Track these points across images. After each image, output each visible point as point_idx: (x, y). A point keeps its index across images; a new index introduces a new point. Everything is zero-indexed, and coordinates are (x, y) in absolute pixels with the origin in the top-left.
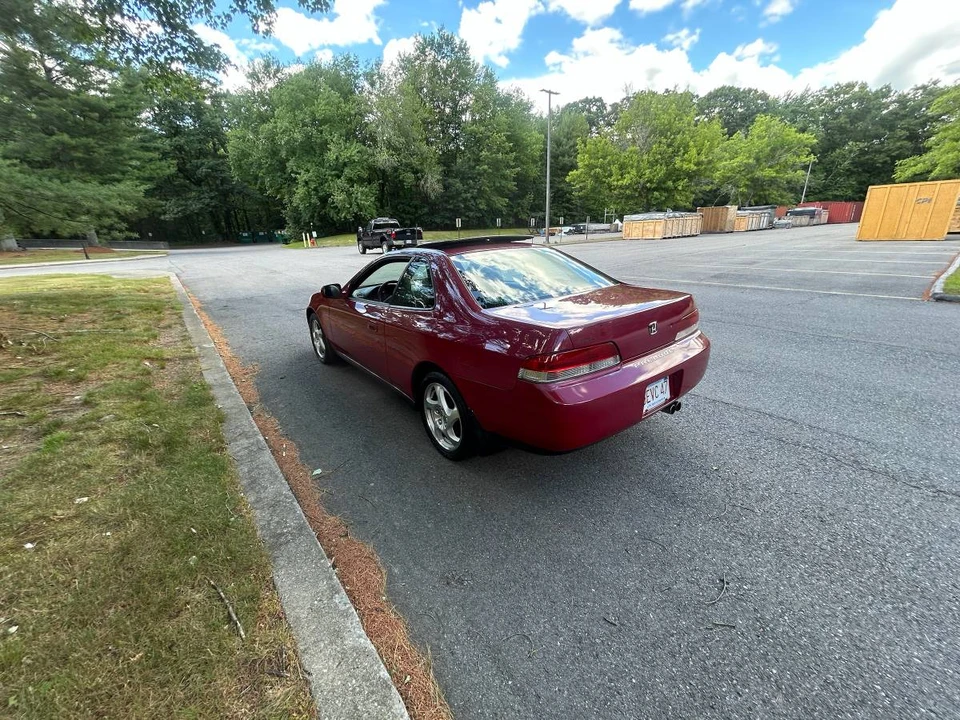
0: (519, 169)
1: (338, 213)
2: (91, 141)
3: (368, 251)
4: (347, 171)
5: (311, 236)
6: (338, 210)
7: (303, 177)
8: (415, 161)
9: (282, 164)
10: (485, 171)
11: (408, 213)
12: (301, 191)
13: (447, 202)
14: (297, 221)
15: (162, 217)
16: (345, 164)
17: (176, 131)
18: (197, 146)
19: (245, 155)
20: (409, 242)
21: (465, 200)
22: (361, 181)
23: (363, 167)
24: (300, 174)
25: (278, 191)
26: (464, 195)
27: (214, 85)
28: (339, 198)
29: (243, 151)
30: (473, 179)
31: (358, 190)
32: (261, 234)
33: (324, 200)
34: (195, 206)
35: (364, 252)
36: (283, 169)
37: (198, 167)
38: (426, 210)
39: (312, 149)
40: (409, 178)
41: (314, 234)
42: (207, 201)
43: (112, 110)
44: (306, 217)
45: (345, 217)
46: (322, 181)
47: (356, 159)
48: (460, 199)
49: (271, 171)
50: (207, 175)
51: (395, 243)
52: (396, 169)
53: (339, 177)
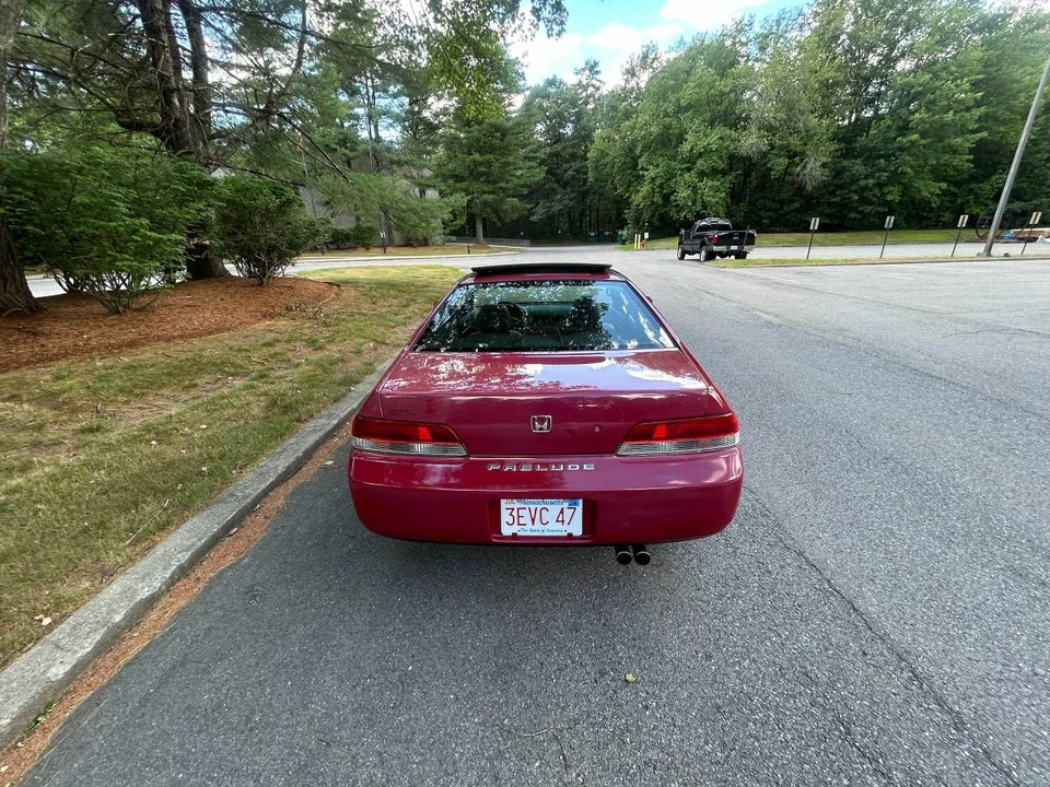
0: (985, 134)
1: (678, 212)
2: (490, 157)
3: (687, 257)
4: (700, 162)
5: (643, 238)
6: (680, 209)
7: (651, 173)
8: (795, 141)
9: (635, 160)
10: (913, 143)
11: (770, 210)
12: (645, 189)
13: (833, 193)
14: (637, 221)
15: (533, 218)
16: (700, 155)
17: (558, 139)
18: (570, 151)
19: (603, 154)
20: (734, 248)
21: (865, 188)
22: (714, 173)
23: (721, 157)
24: (647, 170)
25: (627, 190)
26: (862, 183)
27: (598, 89)
28: (683, 194)
29: (602, 151)
30: (887, 157)
31: (708, 184)
32: (607, 233)
33: (666, 198)
34: (557, 207)
35: (682, 258)
36: (635, 167)
37: (566, 171)
38: (797, 205)
39: (668, 141)
40: (781, 163)
41: (646, 235)
42: (566, 202)
43: (510, 128)
44: (646, 216)
45: (685, 216)
46: (670, 176)
47: (714, 147)
48: (854, 188)
49: (622, 170)
50: (573, 178)
51: (715, 248)
52: (764, 155)
53: (689, 170)
